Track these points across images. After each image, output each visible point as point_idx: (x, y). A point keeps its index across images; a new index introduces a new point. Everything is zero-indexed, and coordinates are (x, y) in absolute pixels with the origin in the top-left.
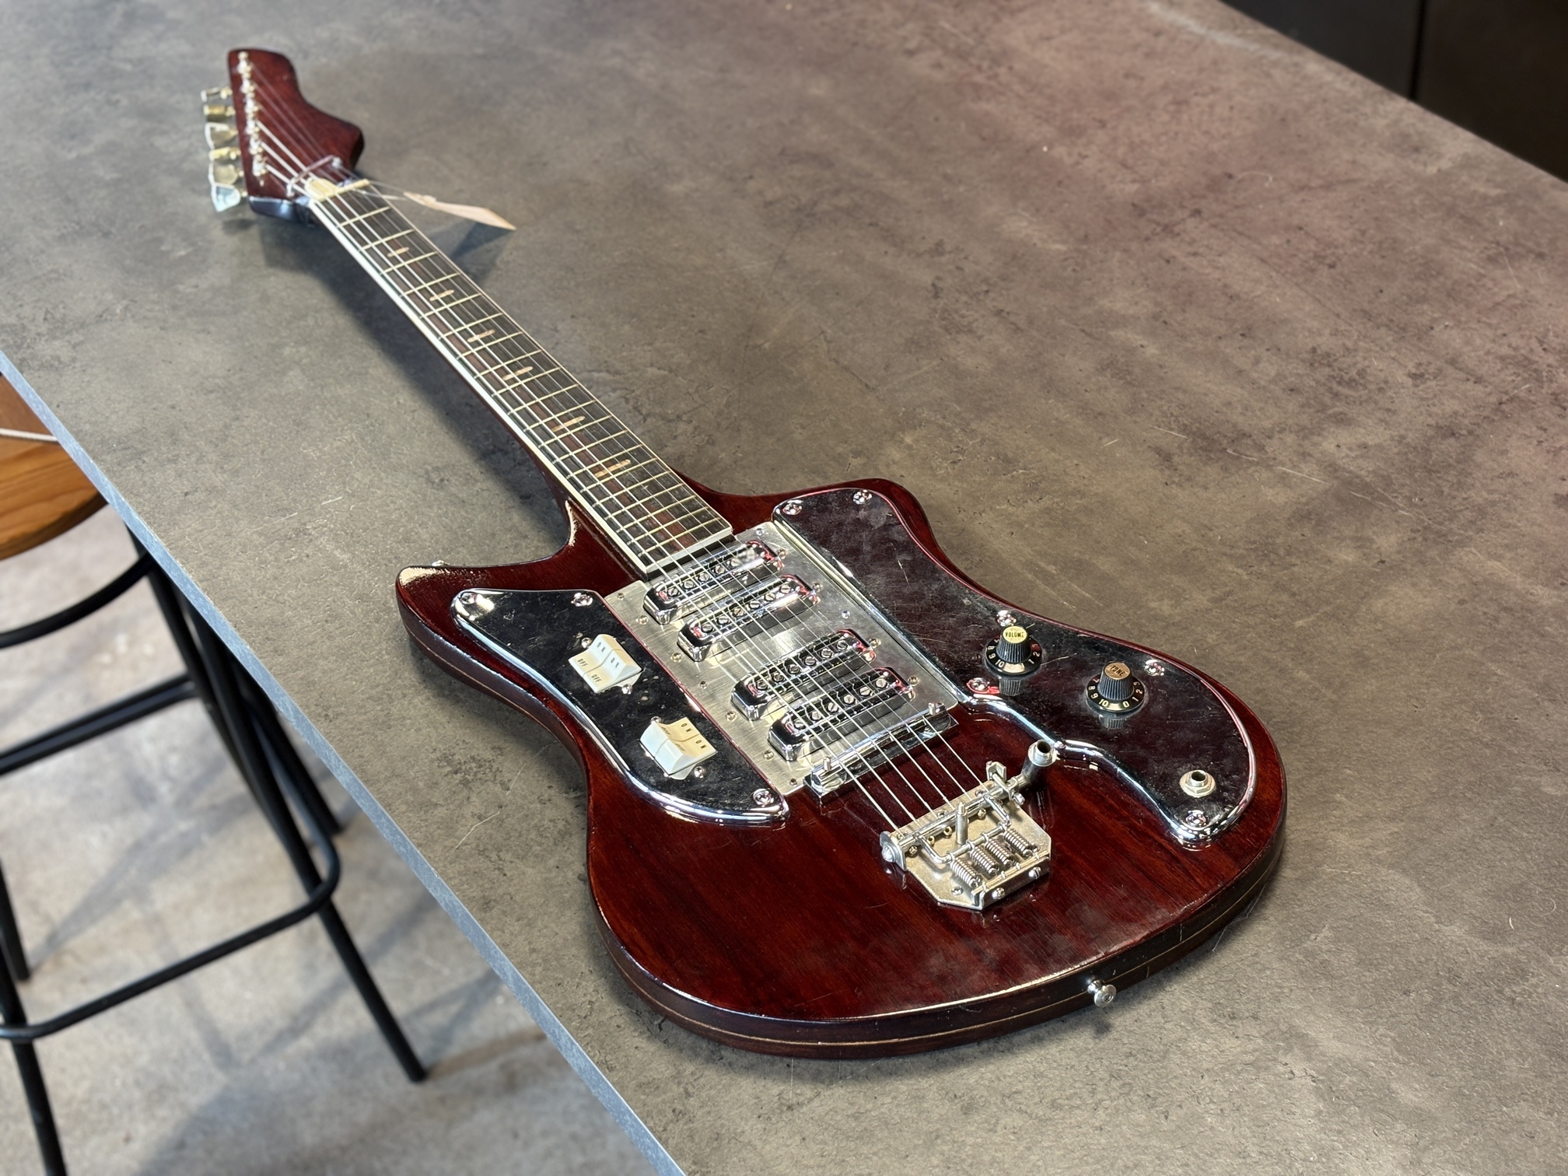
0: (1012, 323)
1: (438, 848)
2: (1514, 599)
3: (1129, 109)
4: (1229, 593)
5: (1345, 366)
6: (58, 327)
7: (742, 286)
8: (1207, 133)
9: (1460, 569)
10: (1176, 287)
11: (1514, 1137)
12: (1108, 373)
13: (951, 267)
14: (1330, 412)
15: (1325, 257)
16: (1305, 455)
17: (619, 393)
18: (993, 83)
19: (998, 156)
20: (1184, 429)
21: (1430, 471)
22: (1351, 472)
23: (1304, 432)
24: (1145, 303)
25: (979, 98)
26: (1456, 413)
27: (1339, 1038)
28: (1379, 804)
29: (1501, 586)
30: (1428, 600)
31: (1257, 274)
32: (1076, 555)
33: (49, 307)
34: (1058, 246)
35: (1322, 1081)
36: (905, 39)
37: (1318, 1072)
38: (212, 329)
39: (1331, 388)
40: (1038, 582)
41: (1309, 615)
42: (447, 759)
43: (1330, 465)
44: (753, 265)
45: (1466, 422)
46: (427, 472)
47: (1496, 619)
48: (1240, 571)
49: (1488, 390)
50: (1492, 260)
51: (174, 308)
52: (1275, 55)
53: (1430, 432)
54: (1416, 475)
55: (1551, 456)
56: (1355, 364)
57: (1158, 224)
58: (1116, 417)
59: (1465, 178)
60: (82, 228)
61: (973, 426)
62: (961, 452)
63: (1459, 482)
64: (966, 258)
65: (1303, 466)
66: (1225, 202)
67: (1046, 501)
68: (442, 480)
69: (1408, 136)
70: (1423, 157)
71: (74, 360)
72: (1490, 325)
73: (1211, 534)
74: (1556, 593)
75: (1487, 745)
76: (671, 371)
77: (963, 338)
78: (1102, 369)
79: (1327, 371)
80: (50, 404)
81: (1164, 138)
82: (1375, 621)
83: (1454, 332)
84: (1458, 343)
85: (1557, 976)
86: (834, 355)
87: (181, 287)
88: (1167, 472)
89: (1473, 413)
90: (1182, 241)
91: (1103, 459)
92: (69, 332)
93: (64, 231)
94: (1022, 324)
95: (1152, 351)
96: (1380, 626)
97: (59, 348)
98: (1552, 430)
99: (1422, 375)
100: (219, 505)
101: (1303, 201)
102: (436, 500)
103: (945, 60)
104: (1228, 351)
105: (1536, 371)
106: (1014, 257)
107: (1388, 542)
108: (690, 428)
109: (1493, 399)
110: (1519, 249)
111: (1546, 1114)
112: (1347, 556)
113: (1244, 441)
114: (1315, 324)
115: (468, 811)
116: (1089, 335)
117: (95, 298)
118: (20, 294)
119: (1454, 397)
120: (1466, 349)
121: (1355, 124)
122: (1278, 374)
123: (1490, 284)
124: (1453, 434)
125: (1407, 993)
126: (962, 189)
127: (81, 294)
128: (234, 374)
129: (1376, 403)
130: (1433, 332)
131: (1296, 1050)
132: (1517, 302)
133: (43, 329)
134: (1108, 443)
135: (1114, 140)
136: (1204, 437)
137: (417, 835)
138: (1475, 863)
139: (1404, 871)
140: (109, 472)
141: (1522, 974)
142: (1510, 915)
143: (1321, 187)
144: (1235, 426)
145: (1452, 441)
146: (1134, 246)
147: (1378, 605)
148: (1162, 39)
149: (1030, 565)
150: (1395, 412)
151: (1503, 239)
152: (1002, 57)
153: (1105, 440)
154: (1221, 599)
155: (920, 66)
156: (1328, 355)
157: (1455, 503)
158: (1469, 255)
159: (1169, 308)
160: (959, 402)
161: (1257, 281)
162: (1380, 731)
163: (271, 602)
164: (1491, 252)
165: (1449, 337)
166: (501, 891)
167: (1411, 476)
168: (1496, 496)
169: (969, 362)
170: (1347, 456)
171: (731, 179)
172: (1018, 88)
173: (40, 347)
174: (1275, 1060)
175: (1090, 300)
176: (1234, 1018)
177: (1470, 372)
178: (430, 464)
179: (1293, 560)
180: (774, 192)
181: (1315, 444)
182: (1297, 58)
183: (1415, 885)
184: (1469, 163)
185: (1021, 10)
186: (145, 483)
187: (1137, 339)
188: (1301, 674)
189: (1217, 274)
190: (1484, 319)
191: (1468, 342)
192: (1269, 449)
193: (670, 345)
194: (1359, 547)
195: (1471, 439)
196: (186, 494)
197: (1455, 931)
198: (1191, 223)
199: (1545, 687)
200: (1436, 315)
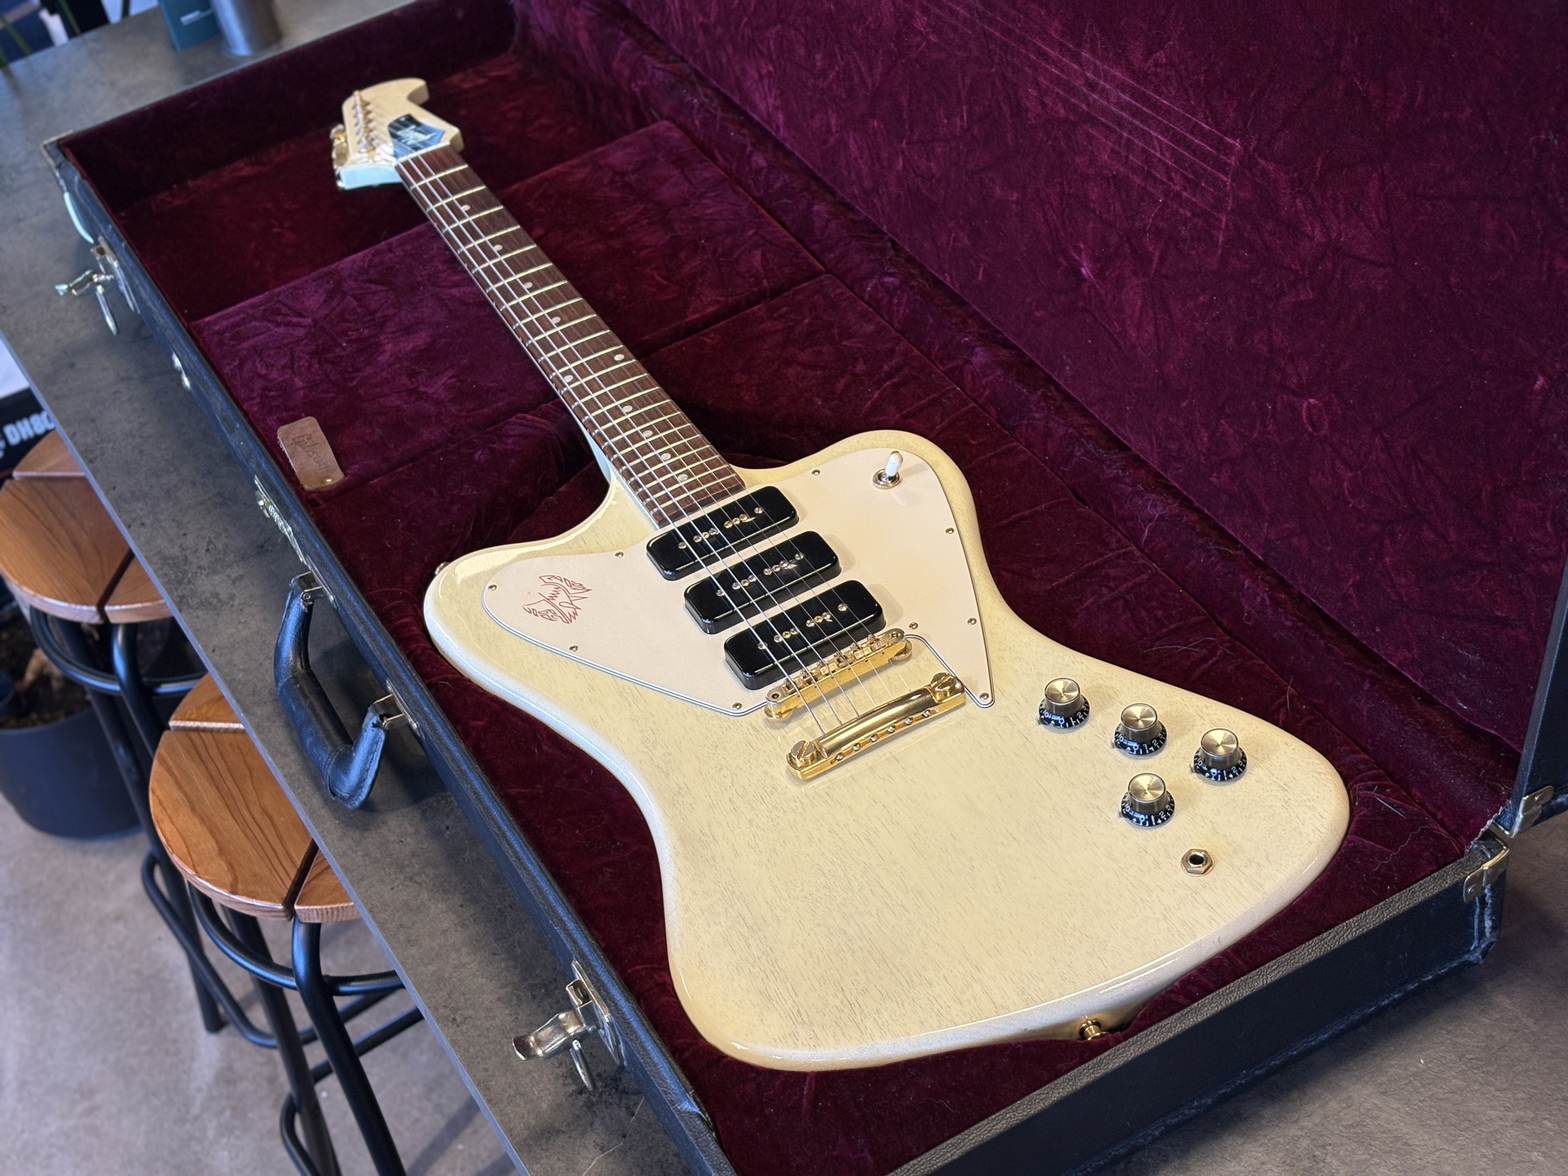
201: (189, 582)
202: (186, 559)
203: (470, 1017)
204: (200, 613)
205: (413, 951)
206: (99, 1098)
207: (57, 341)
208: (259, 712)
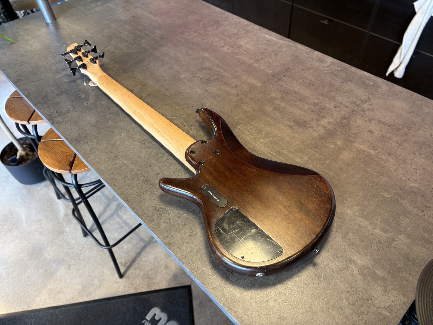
0: (254, 101)
1: (157, 231)
2: (367, 153)
3: (267, 56)
4: (311, 156)
5: (321, 106)
6: (59, 114)
7: (199, 96)
8: (282, 60)
9: (355, 148)
10: (284, 91)
11: (404, 282)
12: (275, 110)
13: (240, 90)
14: (321, 115)
15: (311, 83)
16: (318, 125)
17: (178, 121)
18: (239, 52)
19: (244, 66)
20: (293, 121)
21: (343, 127)
22: (328, 128)
23: (317, 120)
24: (279, 95)
25: (238, 55)
26: (345, 114)
27: (361, 260)
28: (354, 202)
29: (364, 151)
30: (350, 155)
31: (299, 88)
32: (278, 150)
33: (57, 110)
34: (260, 84)
35: (360, 271)
36: (221, 44)
37: (359, 269)
38: (92, 112)
39: (319, 111)
40: (272, 157)
41: (328, 160)
42: (155, 209)
43: (324, 127)
44: (200, 92)
45: (347, 116)
46: (141, 141)
47: (365, 158)
48: (312, 151)
49: (349, 109)
50: (342, 82)
51: (83, 108)
52: (292, 44)
53: (341, 119)
54: (341, 128)
55: (365, 122)
56: (323, 105)
57: (278, 78)
58: (279, 119)
59: (333, 66)
60: (62, 92)
61: (251, 123)
62: (250, 129)
63: (349, 129)
64: (242, 88)
65: (318, 127)
66: (289, 73)
67: (270, 139)
68: (144, 143)
69: (320, 59)
70: (324, 63)
71: (63, 121)
72: (346, 96)
73: (304, 143)
74: (374, 151)
75: (371, 187)
76: (188, 115)
77: (245, 105)
78: (274, 109)
79: (318, 107)
80: (59, 132)
81: (275, 61)
82: (342, 160)
83: (340, 97)
84: (341, 99)
85: (401, 240)
86: (220, 110)
87: (84, 104)
88: (292, 131)
89: (348, 114)
90: (283, 82)
91: (279, 128)
92: (62, 115)
93: (58, 93)
94: (256, 101)
95: (283, 105)
96: (343, 161)
97: (60, 119)
98: (364, 117)
99: (336, 107)
100: (98, 152)
101: (304, 72)
102: (144, 147)
103: (229, 48)
104: (298, 104)
105: (357, 104)
106: (252, 87)
107: (339, 143)
108: (194, 128)
109: (351, 111)
110: (347, 80)
111: (409, 275)
112: (332, 146)
113: (306, 123)
114: (313, 97)
115: (162, 221)
116: (270, 102)
117: (66, 107)
118: (50, 107)
119: (343, 111)
120: (343, 101)
121: (310, 57)
122: (309, 108)
123: (344, 87)
124: (345, 119)
125: (371, 247)
126: (238, 73)
127: (63, 107)
128: (97, 122)
129: (329, 113)
130: (336, 98)
131: (353, 264)
132: (350, 91)
133: (56, 115)
134: (279, 125)
135: (265, 62)
136: (298, 123)
137: (151, 228)
138: (377, 214)
139: (363, 218)
140: (73, 146)
141: (394, 240)
142: (387, 226)
143: (307, 69)
144: (303, 120)
145: (345, 120)
146: (274, 83)
147: (341, 157)
148: (270, 42)
149: (269, 153)
150: (333, 115)
151: (344, 78)
152: (240, 47)
153: (278, 124)
154: (310, 158)
155: (225, 49)
156: (317, 104)
157: (350, 133)
158: (338, 82)
159: (284, 96)
160: (247, 118)
161: (299, 89)
162: (349, 185)
163: (111, 174)
164: (342, 81)
165: (339, 99)
166: (172, 240)
167: (340, 128)
168: (357, 131)
169: (248, 109)
170: (327, 125)
171: (192, 74)
172: (244, 53)
173: (56, 119)
174: (349, 267)
175: (268, 95)
176: (337, 257)
177: (345, 106)
178: (141, 139)
179: (322, 148)
180: (202, 76)
181: (320, 123)
182: (296, 45)
183: (366, 221)
184: (333, 63)
185: (242, 37)
186: (81, 148)
187: (280, 103)
188: (330, 174)
189: (292, 88)
190: (344, 94)
191: (343, 99)
192: (311, 124)
193: (187, 110)
194: (334, 144)
195: (349, 119)
196: (91, 150)
197: (377, 231)
198: (284, 78)
199: (379, 173)
200: (335, 94)
201: (53, 119)
202: (52, 115)
203: (131, 199)
204: (57, 125)
205: (116, 187)
206: (42, 222)
207: (16, 75)
208: (73, 143)
